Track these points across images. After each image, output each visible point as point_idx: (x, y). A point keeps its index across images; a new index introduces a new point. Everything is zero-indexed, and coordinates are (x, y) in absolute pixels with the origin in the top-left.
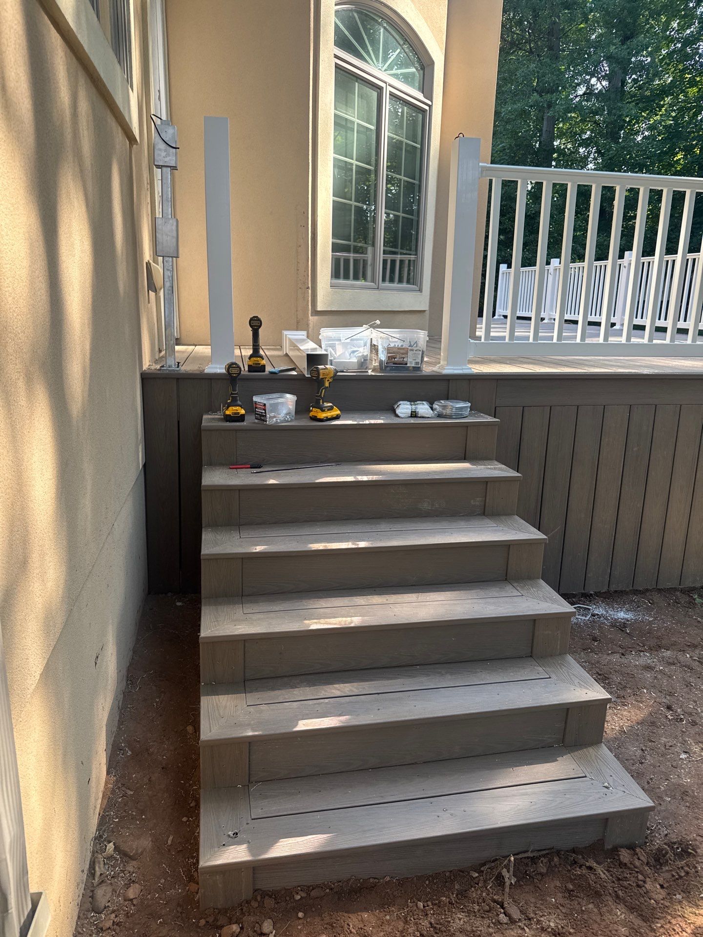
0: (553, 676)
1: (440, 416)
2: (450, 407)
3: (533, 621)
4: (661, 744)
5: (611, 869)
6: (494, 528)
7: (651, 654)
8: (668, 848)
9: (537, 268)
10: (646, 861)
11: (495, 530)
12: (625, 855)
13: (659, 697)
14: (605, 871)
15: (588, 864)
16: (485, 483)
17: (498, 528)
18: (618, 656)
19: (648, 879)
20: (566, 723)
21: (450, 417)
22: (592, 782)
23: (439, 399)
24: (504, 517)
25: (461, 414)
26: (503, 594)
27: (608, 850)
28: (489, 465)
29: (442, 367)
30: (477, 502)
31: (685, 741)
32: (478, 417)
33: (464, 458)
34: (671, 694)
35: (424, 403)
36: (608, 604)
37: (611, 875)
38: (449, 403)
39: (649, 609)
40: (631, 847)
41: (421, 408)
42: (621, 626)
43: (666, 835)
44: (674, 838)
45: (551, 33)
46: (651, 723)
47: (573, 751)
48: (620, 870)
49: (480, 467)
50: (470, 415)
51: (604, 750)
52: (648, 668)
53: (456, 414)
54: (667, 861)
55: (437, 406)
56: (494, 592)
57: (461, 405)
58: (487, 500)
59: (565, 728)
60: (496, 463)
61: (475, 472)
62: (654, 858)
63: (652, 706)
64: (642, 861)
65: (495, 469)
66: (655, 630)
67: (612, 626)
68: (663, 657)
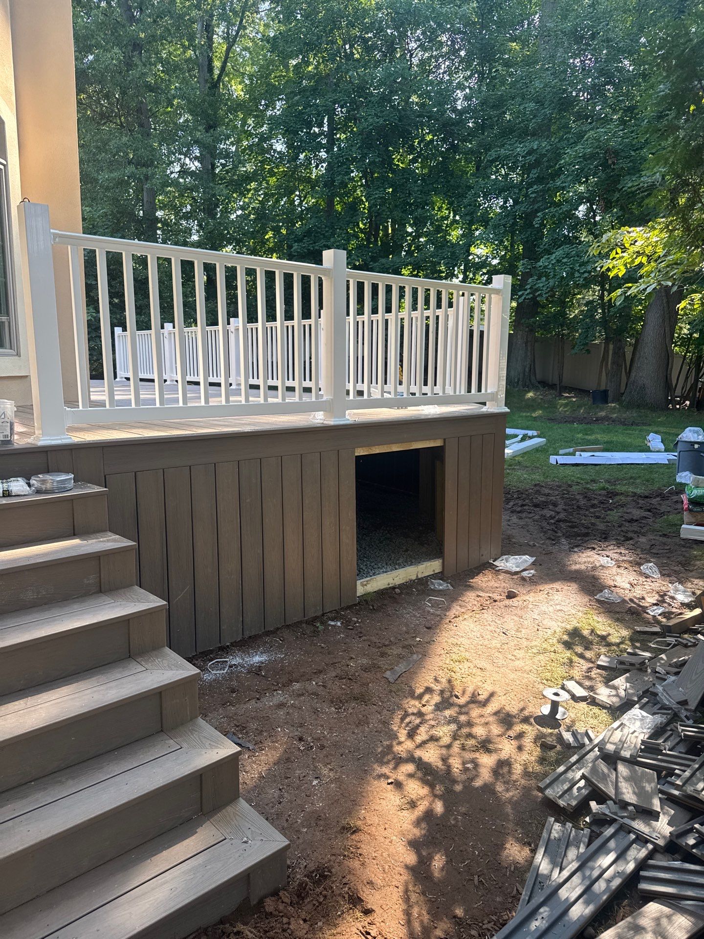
0: (185, 745)
1: (38, 492)
2: (50, 481)
3: (159, 694)
4: (295, 777)
5: (259, 925)
6: (112, 605)
7: (283, 691)
8: (308, 880)
9: (153, 331)
10: (288, 901)
11: (113, 607)
12: (270, 905)
13: (292, 732)
14: (253, 930)
15: (235, 930)
16: (97, 558)
17: (116, 604)
18: (253, 702)
19: (292, 919)
20: (201, 790)
21: (52, 492)
22: (232, 842)
23: (36, 473)
24: (123, 590)
25: (65, 487)
26: (127, 673)
27: (254, 905)
28: (102, 537)
29: (38, 439)
30: (92, 579)
31: (316, 767)
32: (85, 488)
33: (73, 534)
34: (301, 725)
35: (19, 479)
36: (244, 652)
37: (259, 931)
38: (48, 477)
39: (280, 647)
40: (275, 893)
41: (15, 486)
42: (256, 671)
43: (306, 866)
44: (312, 866)
45: (139, 111)
46: (286, 760)
47: (212, 817)
48: (267, 921)
49: (90, 542)
50: (75, 487)
51: (243, 803)
52: (281, 705)
53: (58, 488)
54: (308, 892)
55: (34, 482)
56: (116, 674)
57: (63, 477)
58: (102, 576)
59: (201, 796)
60: (110, 534)
61: (85, 548)
62: (296, 895)
63: (286, 743)
64: (285, 903)
65: (108, 541)
66: (286, 666)
67: (249, 672)
68: (293, 691)
